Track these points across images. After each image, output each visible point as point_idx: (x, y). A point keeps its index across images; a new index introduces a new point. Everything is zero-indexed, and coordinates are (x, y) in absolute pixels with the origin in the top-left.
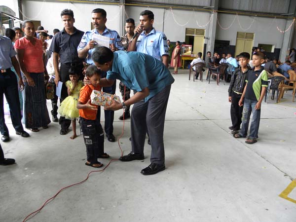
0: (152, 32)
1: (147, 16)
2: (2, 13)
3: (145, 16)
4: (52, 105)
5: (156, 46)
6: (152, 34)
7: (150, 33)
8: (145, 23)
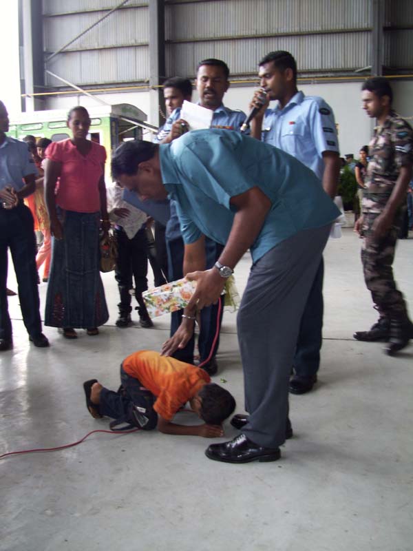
0: (294, 100)
1: (272, 63)
2: (121, 116)
3: (268, 66)
4: (120, 289)
5: (302, 133)
6: (293, 105)
7: (288, 105)
8: (269, 82)
